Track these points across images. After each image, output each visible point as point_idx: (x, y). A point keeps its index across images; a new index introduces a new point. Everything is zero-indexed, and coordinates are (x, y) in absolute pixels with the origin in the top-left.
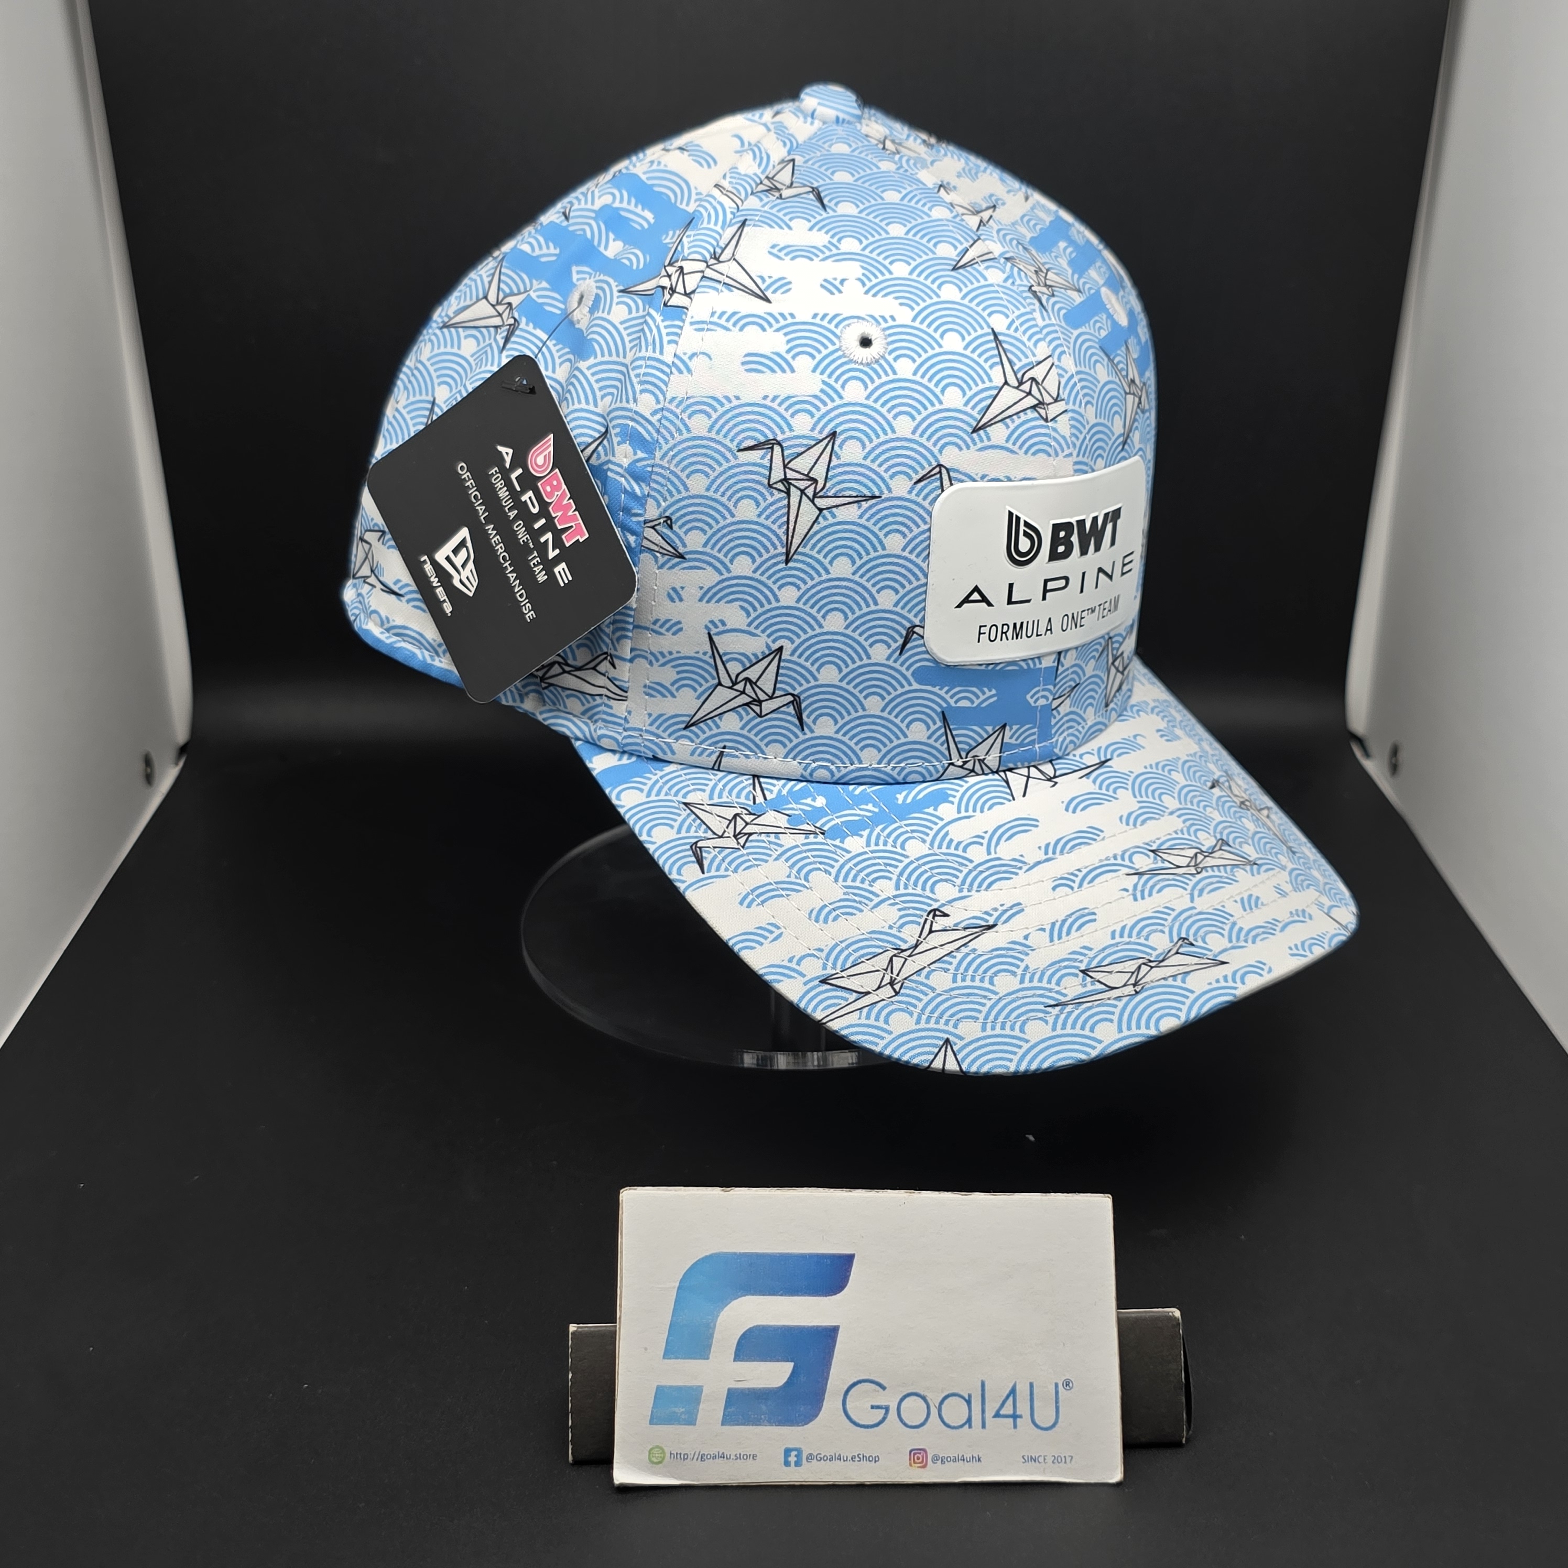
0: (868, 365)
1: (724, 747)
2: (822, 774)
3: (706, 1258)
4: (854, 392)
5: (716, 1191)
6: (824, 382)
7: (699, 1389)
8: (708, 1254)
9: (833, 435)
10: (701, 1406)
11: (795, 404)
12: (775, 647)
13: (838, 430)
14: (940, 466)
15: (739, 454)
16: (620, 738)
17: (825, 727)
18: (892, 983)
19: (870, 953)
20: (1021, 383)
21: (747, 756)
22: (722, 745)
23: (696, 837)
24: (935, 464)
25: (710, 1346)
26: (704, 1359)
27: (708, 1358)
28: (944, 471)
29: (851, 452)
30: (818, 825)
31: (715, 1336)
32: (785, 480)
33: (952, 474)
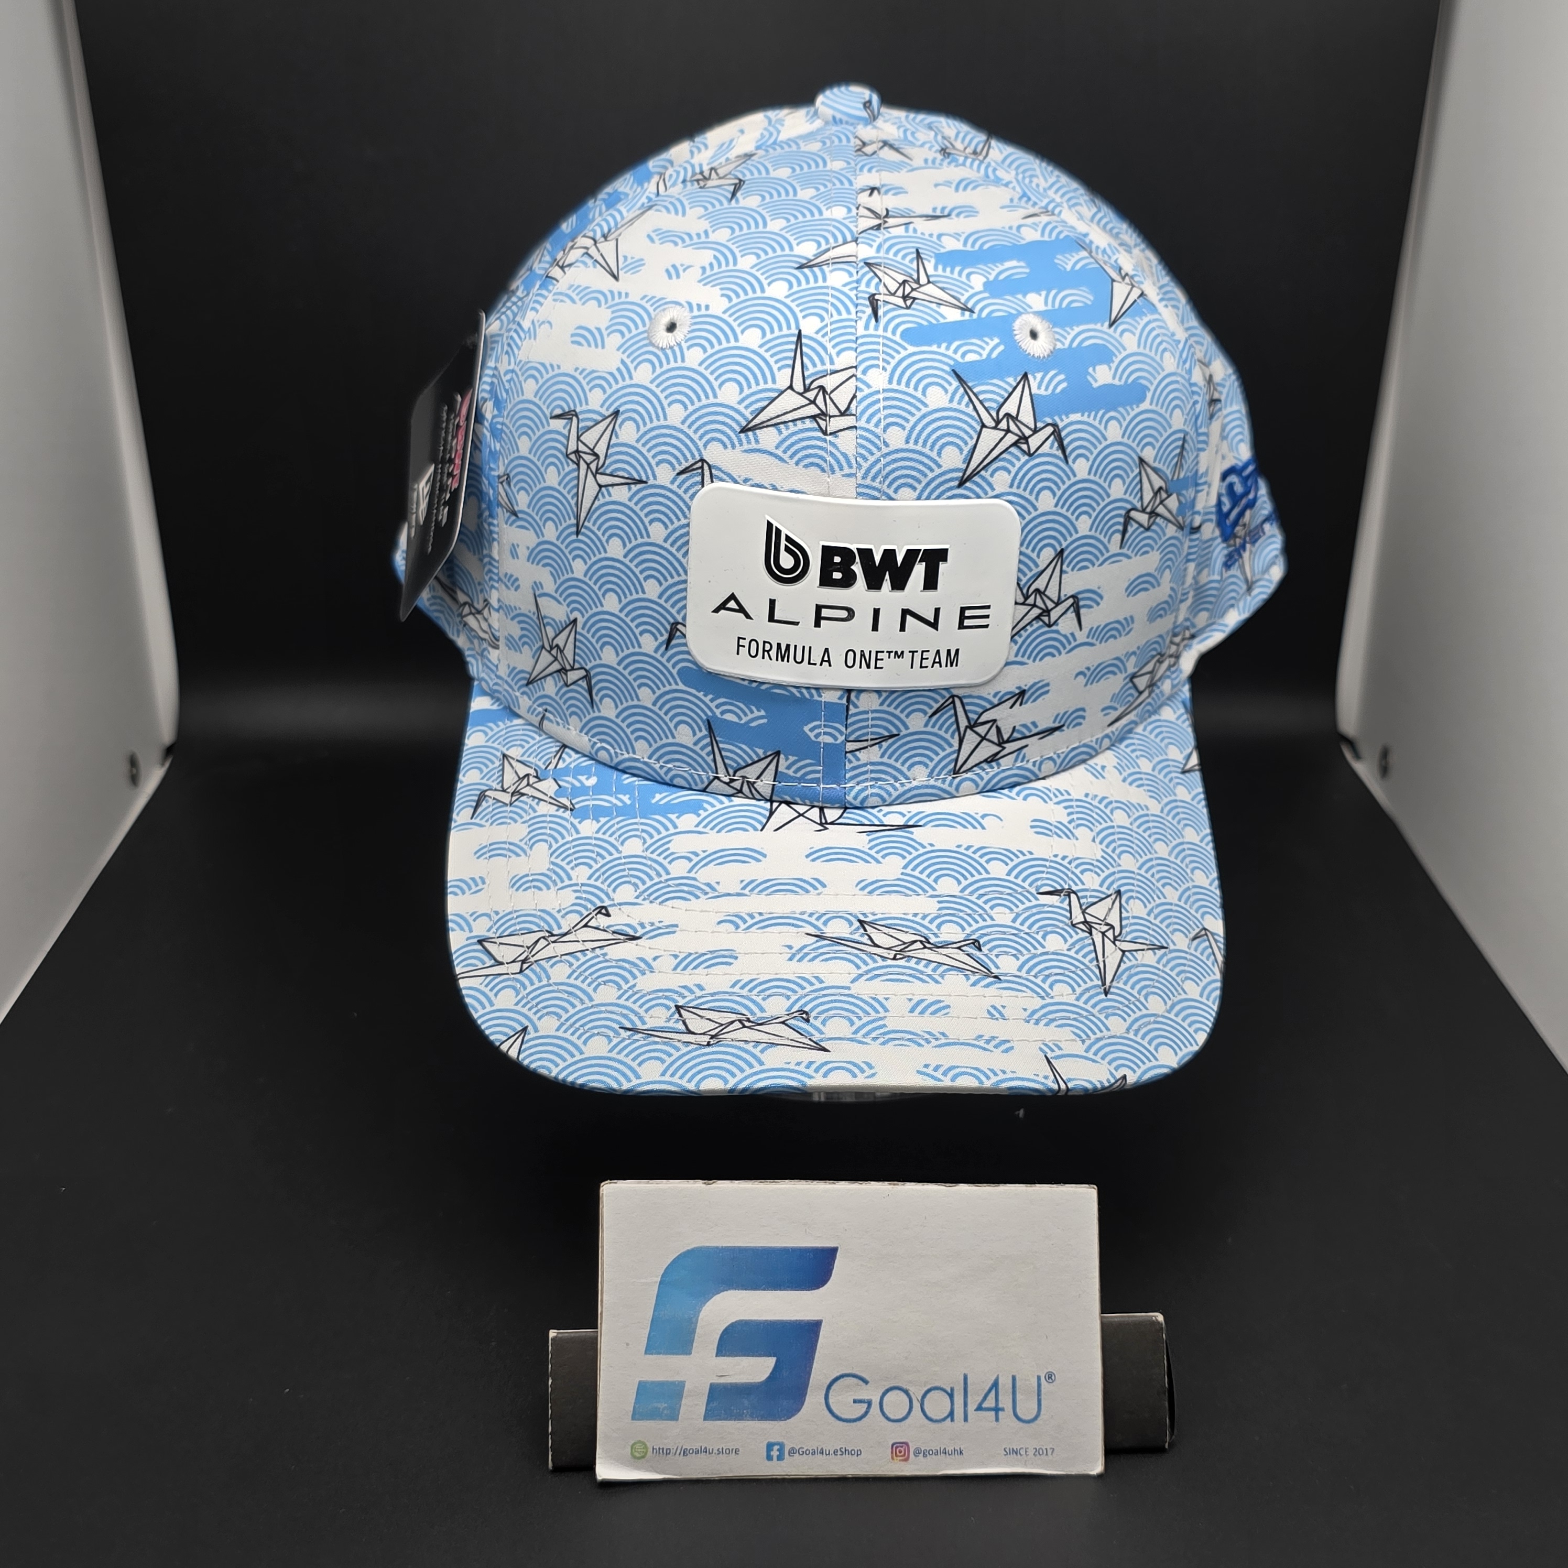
0: (662, 349)
1: (546, 710)
2: (603, 755)
3: (688, 1251)
4: (643, 374)
5: (698, 1185)
6: (623, 362)
7: (681, 1385)
8: (689, 1248)
9: (616, 413)
10: (684, 1401)
11: (596, 379)
12: (572, 618)
13: (621, 410)
14: (702, 460)
15: (551, 421)
16: (491, 684)
17: (608, 709)
18: (523, 962)
19: (528, 929)
20: (807, 389)
21: (558, 724)
22: (544, 707)
23: (487, 785)
24: (698, 458)
25: (692, 1342)
26: (686, 1354)
27: (690, 1354)
28: (705, 465)
29: (627, 433)
30: (573, 802)
31: (697, 1331)
32: (577, 452)
33: (714, 471)
